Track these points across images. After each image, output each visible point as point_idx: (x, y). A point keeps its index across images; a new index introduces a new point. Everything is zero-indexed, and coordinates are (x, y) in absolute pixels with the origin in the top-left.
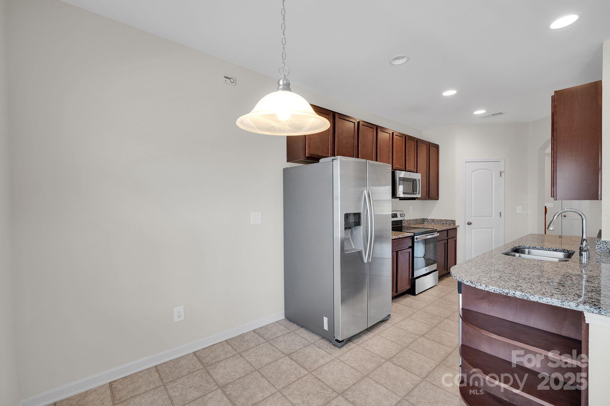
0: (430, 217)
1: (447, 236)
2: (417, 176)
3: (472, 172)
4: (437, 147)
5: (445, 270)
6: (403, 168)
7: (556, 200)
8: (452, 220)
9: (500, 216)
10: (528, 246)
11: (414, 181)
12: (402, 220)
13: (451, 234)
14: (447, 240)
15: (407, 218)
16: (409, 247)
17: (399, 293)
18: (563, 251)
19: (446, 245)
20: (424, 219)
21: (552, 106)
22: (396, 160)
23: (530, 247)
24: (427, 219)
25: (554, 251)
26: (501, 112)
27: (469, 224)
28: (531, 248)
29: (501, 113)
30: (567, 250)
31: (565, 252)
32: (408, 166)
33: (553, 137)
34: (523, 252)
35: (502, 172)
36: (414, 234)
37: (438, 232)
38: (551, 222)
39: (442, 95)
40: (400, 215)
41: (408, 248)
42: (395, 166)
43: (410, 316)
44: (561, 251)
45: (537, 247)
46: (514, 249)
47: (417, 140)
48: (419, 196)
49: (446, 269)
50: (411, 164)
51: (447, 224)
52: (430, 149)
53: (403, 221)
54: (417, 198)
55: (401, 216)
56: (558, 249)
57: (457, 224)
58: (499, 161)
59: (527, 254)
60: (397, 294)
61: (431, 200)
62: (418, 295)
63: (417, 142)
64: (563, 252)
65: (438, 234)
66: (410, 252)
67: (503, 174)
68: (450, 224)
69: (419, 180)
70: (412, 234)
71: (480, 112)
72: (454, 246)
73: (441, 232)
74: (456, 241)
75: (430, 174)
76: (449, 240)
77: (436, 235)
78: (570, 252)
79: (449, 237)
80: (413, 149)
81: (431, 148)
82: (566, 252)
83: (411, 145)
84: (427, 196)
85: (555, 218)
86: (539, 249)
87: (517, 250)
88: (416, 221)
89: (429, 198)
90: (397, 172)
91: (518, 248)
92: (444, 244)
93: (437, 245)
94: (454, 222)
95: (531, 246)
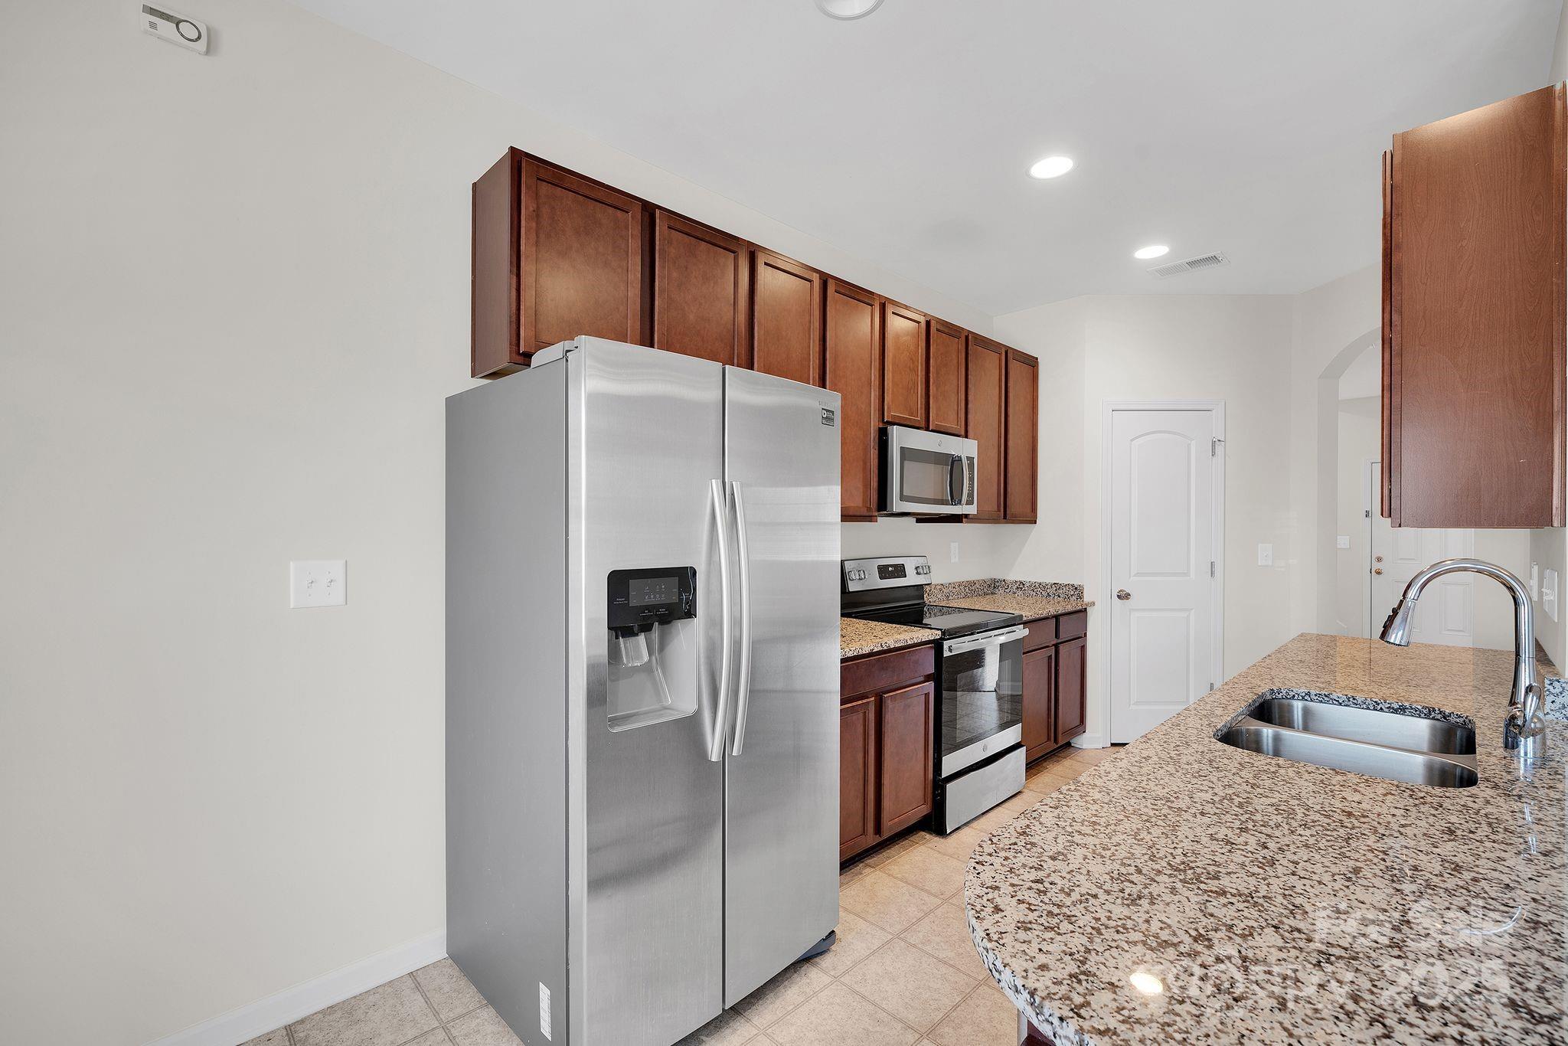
0: (1012, 576)
1: (1057, 636)
2: (965, 448)
3: (1132, 440)
4: (1032, 363)
5: (1049, 739)
6: (919, 418)
7: (1400, 526)
8: (1073, 586)
9: (1212, 574)
10: (1303, 690)
11: (953, 463)
12: (922, 585)
13: (1067, 629)
14: (1056, 646)
15: (938, 577)
16: (928, 678)
17: (886, 835)
18: (1428, 713)
19: (1054, 666)
20: (994, 581)
21: (1384, 190)
22: (893, 391)
23: (1308, 694)
24: (1004, 580)
25: (1395, 711)
26: (1212, 254)
27: (1123, 596)
28: (1313, 697)
29: (1214, 259)
30: (1441, 712)
31: (1433, 718)
32: (937, 415)
33: (1388, 302)
34: (1287, 722)
35: (1217, 442)
36: (944, 633)
37: (1026, 623)
38: (1395, 612)
39: (1027, 174)
40: (917, 568)
41: (922, 679)
42: (889, 412)
43: (906, 930)
44: (1417, 713)
45: (1334, 696)
46: (1257, 704)
47: (967, 337)
48: (972, 510)
49: (1053, 739)
50: (945, 409)
51: (1059, 597)
52: (1010, 366)
53: (928, 588)
54: (966, 516)
55: (918, 573)
56: (1407, 704)
57: (1087, 598)
58: (1209, 408)
59: (1301, 727)
60: (878, 839)
61: (1013, 522)
62: (954, 835)
63: (970, 344)
64: (1427, 716)
65: (1026, 632)
66: (927, 695)
67: (1219, 449)
68: (1068, 597)
69: (970, 459)
70: (937, 635)
71: (1152, 252)
72: (1079, 666)
73: (1033, 625)
74: (1083, 649)
75: (1011, 443)
76: (1061, 647)
77: (1021, 632)
78: (1453, 719)
79: (1063, 636)
80: (955, 361)
81: (1014, 365)
82: (1439, 717)
83: (947, 352)
84: (999, 510)
85: (1412, 593)
86: (1340, 704)
87: (1266, 710)
88: (972, 588)
89: (1005, 517)
90: (895, 432)
91: (1269, 697)
92: (1046, 660)
93: (1024, 663)
94: (1078, 591)
95: (1313, 692)
